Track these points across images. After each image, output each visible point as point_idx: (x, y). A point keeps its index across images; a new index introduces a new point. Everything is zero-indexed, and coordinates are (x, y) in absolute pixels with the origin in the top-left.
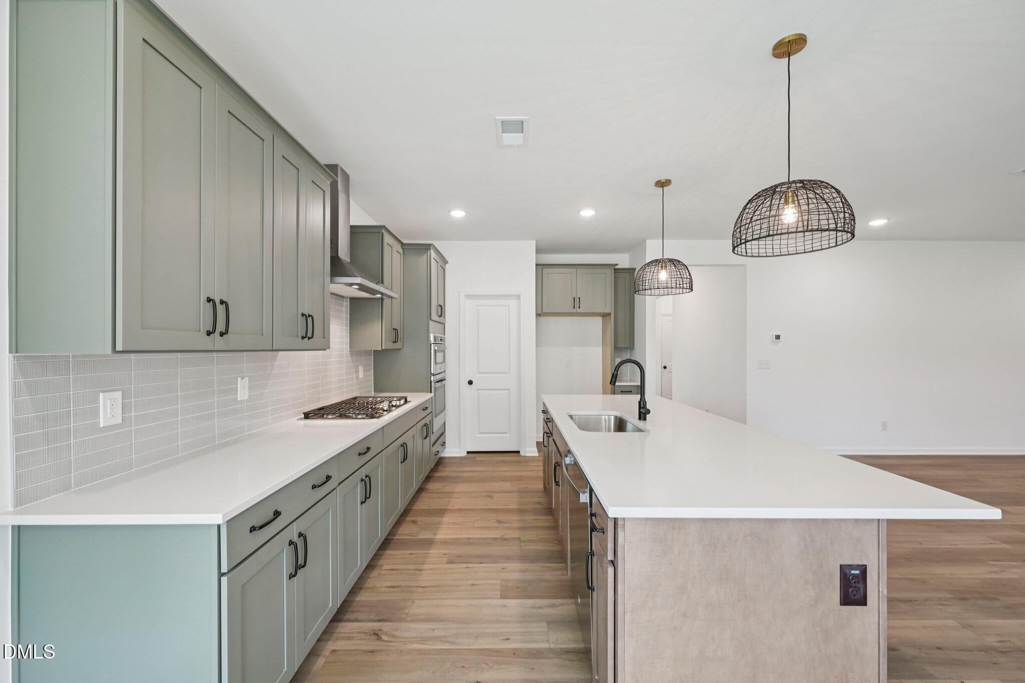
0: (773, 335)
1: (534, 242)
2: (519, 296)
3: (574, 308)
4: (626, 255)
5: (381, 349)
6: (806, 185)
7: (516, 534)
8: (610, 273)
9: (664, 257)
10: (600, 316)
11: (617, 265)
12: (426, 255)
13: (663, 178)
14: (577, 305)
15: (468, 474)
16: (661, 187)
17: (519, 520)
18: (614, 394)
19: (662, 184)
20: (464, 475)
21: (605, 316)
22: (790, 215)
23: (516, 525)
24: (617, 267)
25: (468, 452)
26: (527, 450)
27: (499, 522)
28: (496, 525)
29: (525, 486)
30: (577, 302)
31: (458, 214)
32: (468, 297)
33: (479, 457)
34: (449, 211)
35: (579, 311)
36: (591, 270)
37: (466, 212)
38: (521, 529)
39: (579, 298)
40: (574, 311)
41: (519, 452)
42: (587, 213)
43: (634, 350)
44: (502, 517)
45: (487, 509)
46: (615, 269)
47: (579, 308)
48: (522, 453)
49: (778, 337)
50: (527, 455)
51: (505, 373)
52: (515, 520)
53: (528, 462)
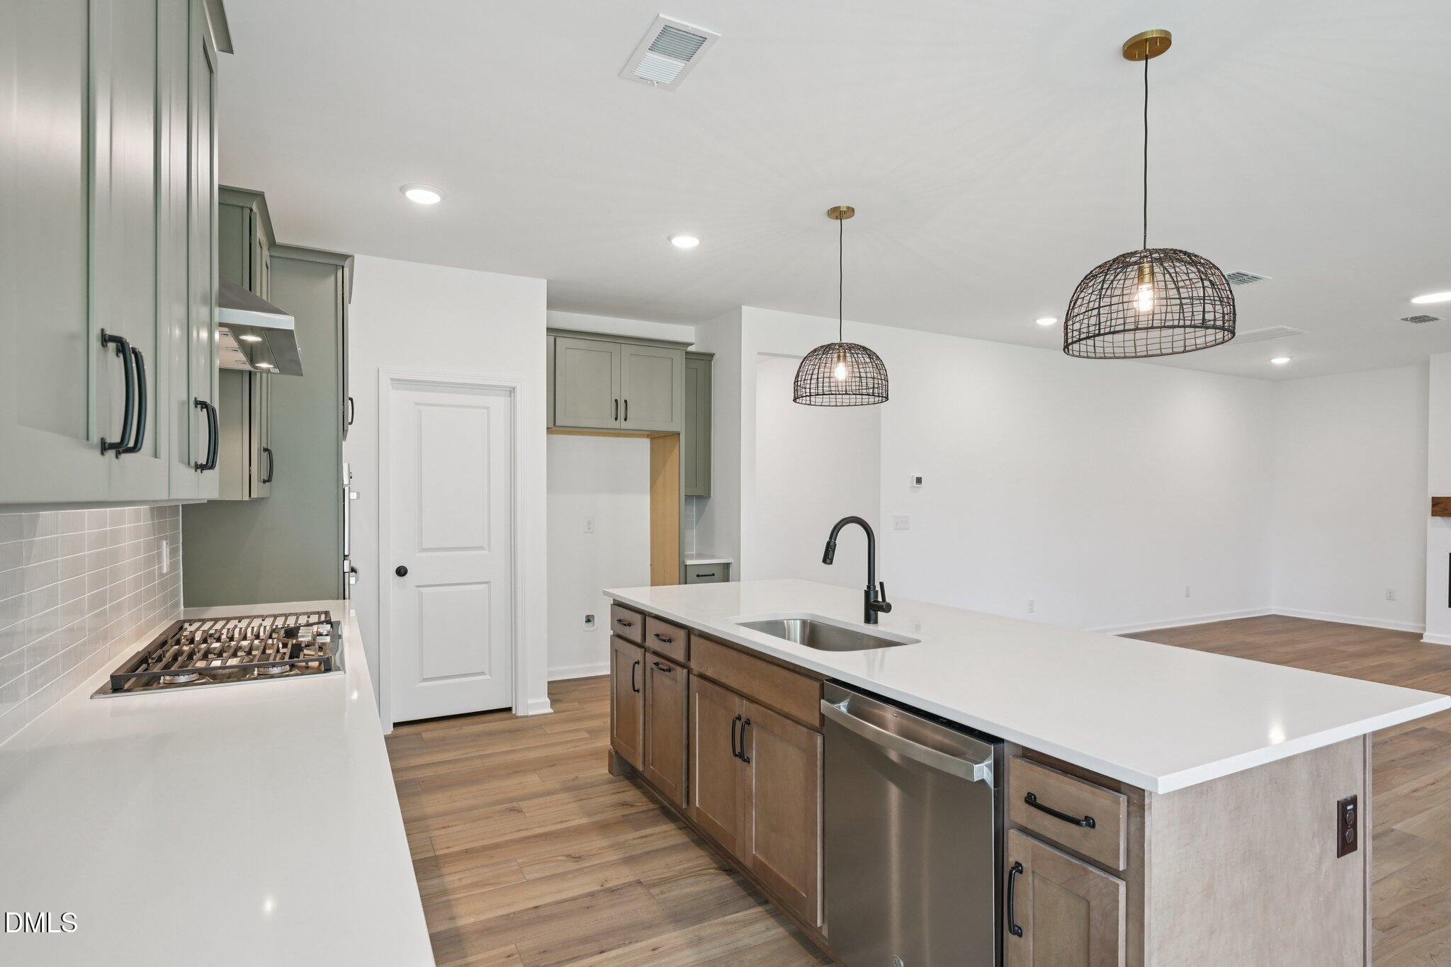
0: (913, 476)
1: (544, 282)
2: (512, 391)
3: (616, 419)
4: (690, 327)
5: (246, 498)
6: (1170, 256)
7: (624, 875)
8: (679, 358)
9: (843, 341)
10: (648, 436)
11: (690, 344)
12: (333, 278)
13: (843, 204)
14: (621, 414)
15: (429, 773)
16: (837, 218)
17: (612, 846)
18: (686, 584)
19: (839, 213)
20: (419, 774)
21: (656, 437)
22: (1144, 299)
23: (613, 856)
24: (690, 349)
25: (396, 725)
26: (529, 702)
27: (577, 858)
28: (572, 866)
29: (572, 776)
30: (620, 408)
31: (423, 197)
32: (396, 382)
33: (428, 732)
34: (403, 190)
35: (624, 425)
36: (645, 351)
37: (443, 198)
38: (629, 860)
39: (626, 401)
40: (616, 425)
41: (509, 709)
42: (685, 242)
43: (710, 501)
44: (576, 847)
45: (528, 838)
46: (687, 353)
47: (626, 419)
48: (520, 711)
49: (919, 480)
50: (531, 713)
51: (481, 548)
52: (604, 848)
53: (540, 726)
